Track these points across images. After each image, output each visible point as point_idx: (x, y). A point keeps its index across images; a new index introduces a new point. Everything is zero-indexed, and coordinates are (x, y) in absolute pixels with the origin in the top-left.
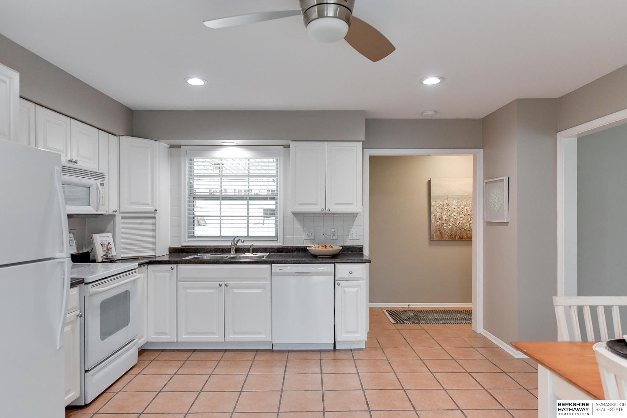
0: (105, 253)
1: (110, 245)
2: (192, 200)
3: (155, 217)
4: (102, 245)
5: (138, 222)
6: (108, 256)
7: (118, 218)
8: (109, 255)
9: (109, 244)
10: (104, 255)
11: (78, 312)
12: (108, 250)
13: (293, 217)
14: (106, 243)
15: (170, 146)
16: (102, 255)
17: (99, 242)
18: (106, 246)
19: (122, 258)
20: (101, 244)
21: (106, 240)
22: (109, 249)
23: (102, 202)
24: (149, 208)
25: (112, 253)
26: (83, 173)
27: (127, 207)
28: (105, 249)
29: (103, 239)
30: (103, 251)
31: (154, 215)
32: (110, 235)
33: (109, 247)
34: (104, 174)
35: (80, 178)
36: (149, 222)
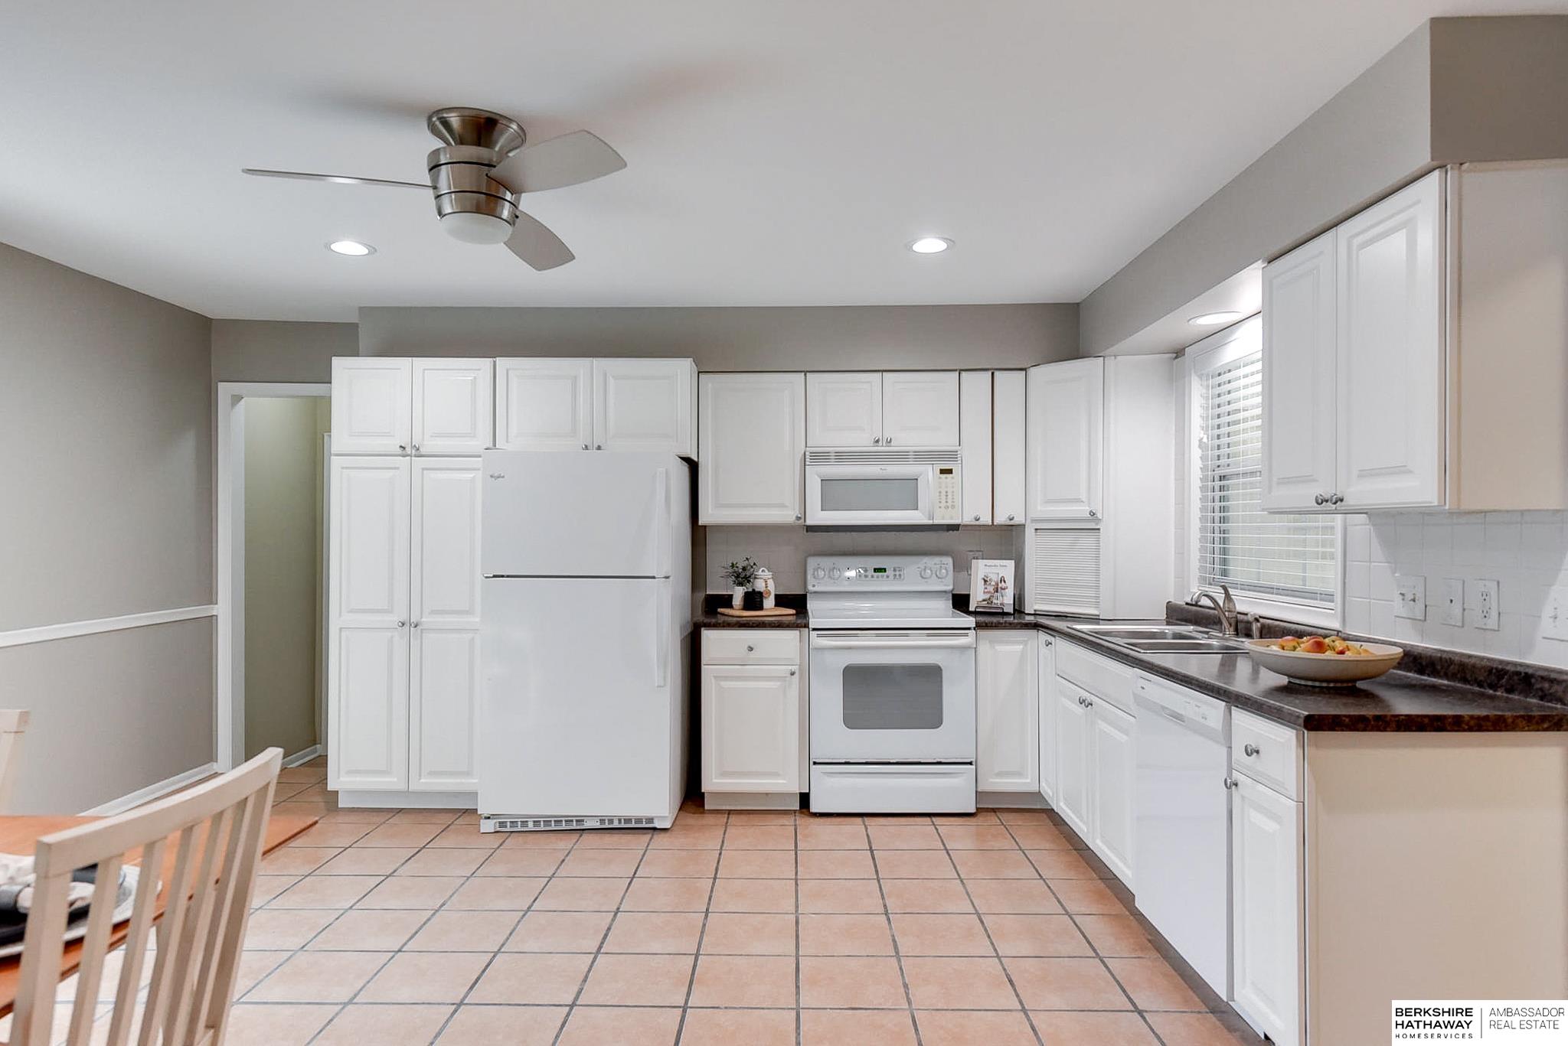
0: (987, 596)
1: (1005, 582)
3: (1099, 529)
4: (985, 581)
5: (1067, 539)
6: (992, 602)
7: (1029, 533)
8: (995, 601)
9: (1003, 580)
10: (984, 600)
12: (997, 592)
14: (995, 578)
15: (1175, 355)
16: (981, 600)
17: (981, 576)
18: (993, 583)
19: (1035, 611)
20: (984, 579)
21: (998, 574)
22: (999, 589)
24: (1081, 510)
25: (1005, 598)
27: (1041, 509)
28: (991, 589)
29: (988, 570)
30: (984, 592)
31: (1097, 524)
32: (1011, 564)
33: (1000, 585)
34: (958, 453)
35: (883, 467)
36: (1086, 540)
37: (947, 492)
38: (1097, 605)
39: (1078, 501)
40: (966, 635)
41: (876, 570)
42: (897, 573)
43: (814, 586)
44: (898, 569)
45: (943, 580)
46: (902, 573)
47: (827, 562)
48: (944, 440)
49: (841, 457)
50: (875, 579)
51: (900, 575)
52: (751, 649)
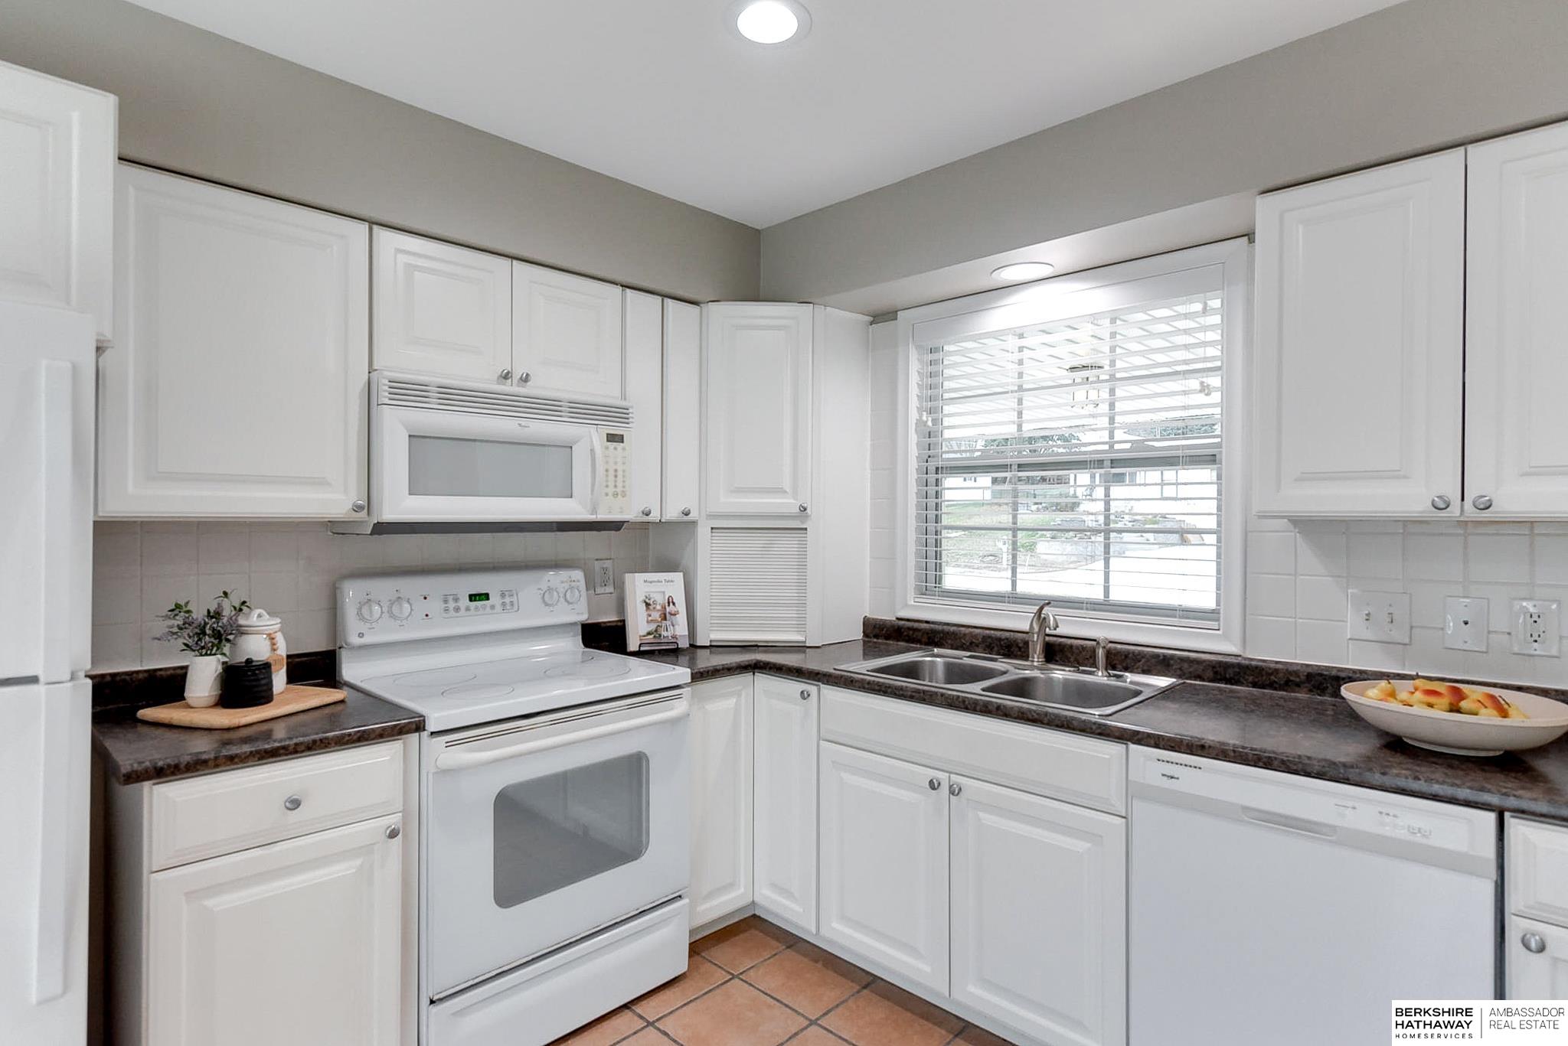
0: (653, 627)
1: (674, 604)
2: (932, 477)
3: (806, 529)
4: (648, 605)
5: (758, 541)
6: (660, 635)
7: (703, 532)
8: (665, 634)
9: (671, 602)
10: (649, 634)
11: (394, 820)
12: (665, 619)
13: (1293, 534)
14: (660, 600)
15: (872, 319)
16: (645, 633)
17: (640, 597)
18: (659, 607)
19: (711, 641)
20: (645, 602)
21: (664, 592)
22: (668, 615)
23: (616, 486)
24: (787, 504)
25: (676, 627)
26: (549, 407)
27: (726, 502)
28: (656, 615)
29: (652, 588)
30: (648, 622)
31: (803, 523)
32: (677, 577)
33: (668, 610)
34: (627, 409)
35: (523, 422)
36: (786, 544)
37: (616, 471)
38: (801, 627)
39: (781, 491)
40: (679, 697)
41: (473, 598)
42: (507, 600)
43: (361, 635)
44: (507, 593)
45: (575, 606)
46: (514, 599)
47: (384, 588)
48: (601, 390)
49: (451, 396)
50: (472, 612)
51: (512, 603)
52: (295, 804)
